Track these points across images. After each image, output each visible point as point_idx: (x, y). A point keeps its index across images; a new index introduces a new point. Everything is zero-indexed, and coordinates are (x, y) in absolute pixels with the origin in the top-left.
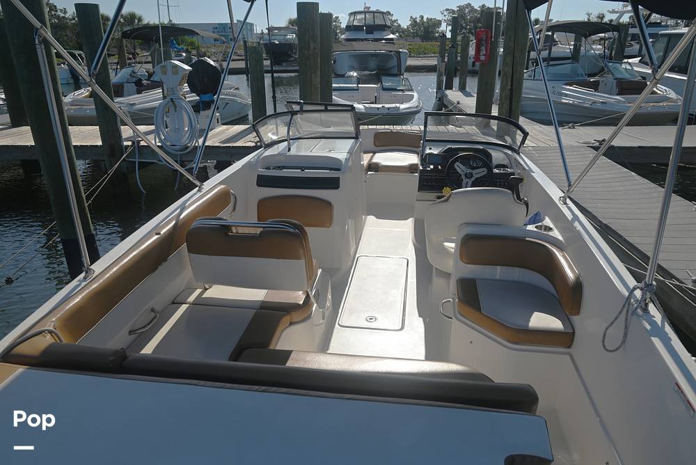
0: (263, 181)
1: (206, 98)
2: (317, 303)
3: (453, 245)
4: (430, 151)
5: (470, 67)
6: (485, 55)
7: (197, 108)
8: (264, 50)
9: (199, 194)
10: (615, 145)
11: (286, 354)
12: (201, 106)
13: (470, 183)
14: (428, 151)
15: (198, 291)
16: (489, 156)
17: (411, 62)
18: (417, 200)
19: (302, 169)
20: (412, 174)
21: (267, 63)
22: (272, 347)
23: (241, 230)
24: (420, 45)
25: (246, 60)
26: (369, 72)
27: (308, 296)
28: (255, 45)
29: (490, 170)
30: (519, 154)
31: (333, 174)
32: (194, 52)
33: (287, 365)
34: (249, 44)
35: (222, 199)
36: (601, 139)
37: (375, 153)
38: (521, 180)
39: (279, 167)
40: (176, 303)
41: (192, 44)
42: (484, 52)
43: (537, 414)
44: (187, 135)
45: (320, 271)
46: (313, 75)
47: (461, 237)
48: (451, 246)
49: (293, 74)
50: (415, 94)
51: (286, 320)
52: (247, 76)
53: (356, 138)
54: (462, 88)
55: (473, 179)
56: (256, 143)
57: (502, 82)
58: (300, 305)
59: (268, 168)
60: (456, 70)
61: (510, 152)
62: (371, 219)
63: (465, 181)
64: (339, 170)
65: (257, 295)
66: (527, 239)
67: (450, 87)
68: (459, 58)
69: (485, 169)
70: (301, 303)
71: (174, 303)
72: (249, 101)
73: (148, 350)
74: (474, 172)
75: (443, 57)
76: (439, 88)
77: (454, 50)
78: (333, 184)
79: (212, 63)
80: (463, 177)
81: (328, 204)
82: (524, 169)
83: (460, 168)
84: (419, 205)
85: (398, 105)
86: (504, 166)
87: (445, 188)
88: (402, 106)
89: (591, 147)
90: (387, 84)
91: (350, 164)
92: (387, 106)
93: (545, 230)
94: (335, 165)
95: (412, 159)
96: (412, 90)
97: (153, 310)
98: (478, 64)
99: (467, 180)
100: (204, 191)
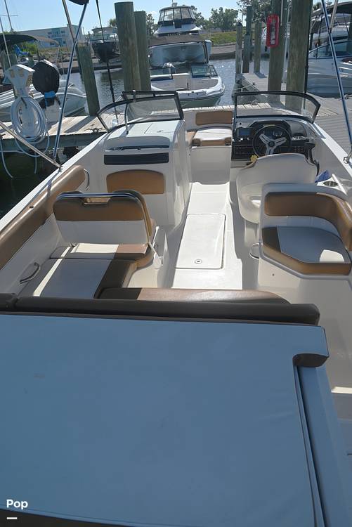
0: (109, 160)
1: (50, 95)
2: (157, 252)
3: (259, 201)
4: (240, 126)
5: (263, 51)
6: (275, 39)
7: (44, 104)
8: (92, 49)
9: (60, 174)
11: (137, 291)
12: (46, 102)
13: (272, 151)
14: (239, 126)
15: (68, 248)
16: (287, 127)
17: (214, 51)
18: (232, 167)
19: (139, 148)
20: (226, 146)
21: (96, 61)
22: (124, 286)
23: (94, 201)
24: (221, 35)
25: (78, 60)
26: (180, 63)
27: (149, 247)
28: (84, 45)
29: (289, 139)
30: (312, 123)
31: (161, 151)
32: (35, 56)
33: (138, 299)
34: (79, 45)
35: (78, 177)
37: (196, 131)
38: (313, 145)
39: (120, 148)
40: (53, 258)
41: (32, 49)
42: (274, 37)
43: (319, 324)
44: (38, 127)
45: (157, 228)
46: (134, 69)
47: (265, 195)
48: (257, 203)
49: (118, 69)
50: (219, 79)
51: (133, 266)
52: (81, 74)
53: (181, 119)
54: (257, 71)
55: (275, 147)
56: (93, 130)
57: (289, 63)
58: (143, 254)
59: (112, 149)
60: (251, 55)
61: (305, 122)
62: (196, 185)
63: (268, 149)
64: (168, 147)
65: (112, 249)
66: (318, 193)
67: (246, 70)
68: (253, 44)
69: (284, 138)
70: (145, 252)
71: (50, 258)
72: (84, 96)
73: (37, 293)
74: (276, 141)
75: (240, 44)
76: (238, 72)
77: (249, 37)
78: (164, 158)
79: (51, 64)
80: (267, 146)
81: (159, 175)
82: (316, 135)
83: (264, 138)
84: (233, 171)
85: (205, 90)
86: (300, 135)
87: (252, 156)
88: (208, 91)
90: (195, 72)
91: (176, 141)
92: (195, 91)
93: (332, 185)
94: (163, 143)
95: (226, 133)
96: (217, 76)
97: (35, 264)
98: (269, 48)
99: (270, 148)
100: (63, 171)
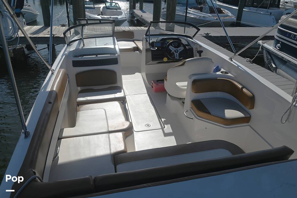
0: (76, 64)
1: (17, 11)
9: (54, 76)
10: (212, 36)
16: (180, 41)
19: (97, 55)
20: (134, 52)
29: (185, 48)
30: (192, 39)
31: (112, 57)
36: (206, 33)
38: (202, 51)
47: (192, 81)
53: (113, 36)
54: (141, 9)
59: (76, 56)
66: (218, 78)
83: (172, 48)
87: (164, 58)
89: (203, 36)
92: (112, 17)
93: (225, 73)
96: (120, 9)
100: (55, 74)
